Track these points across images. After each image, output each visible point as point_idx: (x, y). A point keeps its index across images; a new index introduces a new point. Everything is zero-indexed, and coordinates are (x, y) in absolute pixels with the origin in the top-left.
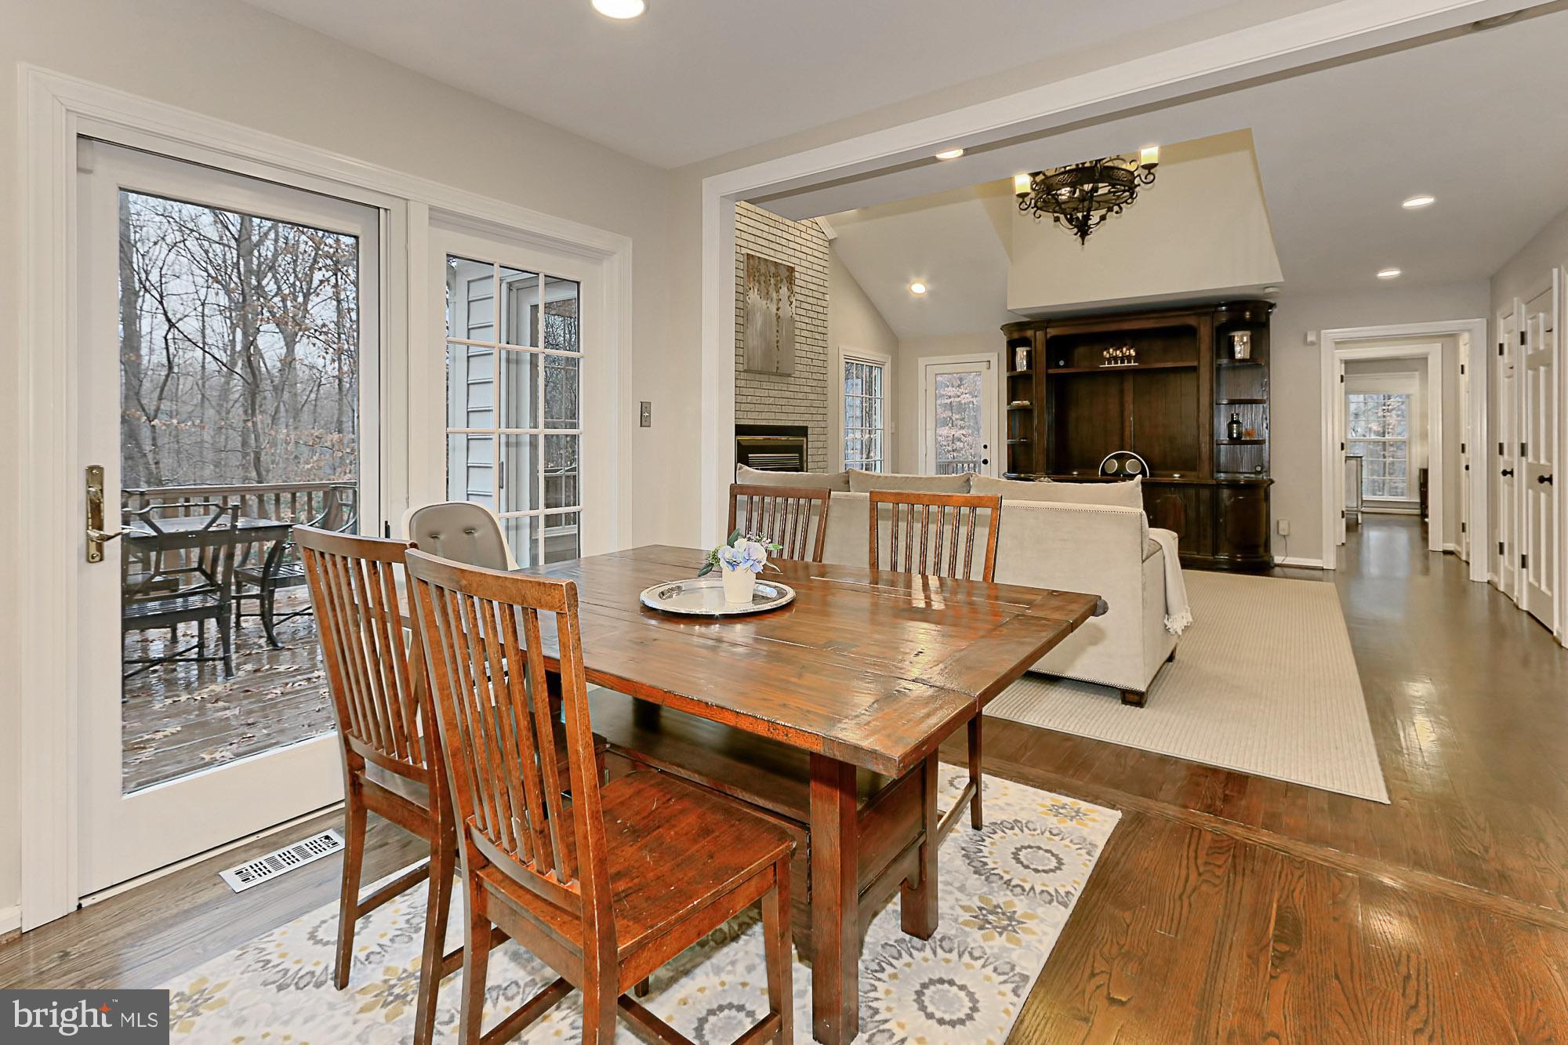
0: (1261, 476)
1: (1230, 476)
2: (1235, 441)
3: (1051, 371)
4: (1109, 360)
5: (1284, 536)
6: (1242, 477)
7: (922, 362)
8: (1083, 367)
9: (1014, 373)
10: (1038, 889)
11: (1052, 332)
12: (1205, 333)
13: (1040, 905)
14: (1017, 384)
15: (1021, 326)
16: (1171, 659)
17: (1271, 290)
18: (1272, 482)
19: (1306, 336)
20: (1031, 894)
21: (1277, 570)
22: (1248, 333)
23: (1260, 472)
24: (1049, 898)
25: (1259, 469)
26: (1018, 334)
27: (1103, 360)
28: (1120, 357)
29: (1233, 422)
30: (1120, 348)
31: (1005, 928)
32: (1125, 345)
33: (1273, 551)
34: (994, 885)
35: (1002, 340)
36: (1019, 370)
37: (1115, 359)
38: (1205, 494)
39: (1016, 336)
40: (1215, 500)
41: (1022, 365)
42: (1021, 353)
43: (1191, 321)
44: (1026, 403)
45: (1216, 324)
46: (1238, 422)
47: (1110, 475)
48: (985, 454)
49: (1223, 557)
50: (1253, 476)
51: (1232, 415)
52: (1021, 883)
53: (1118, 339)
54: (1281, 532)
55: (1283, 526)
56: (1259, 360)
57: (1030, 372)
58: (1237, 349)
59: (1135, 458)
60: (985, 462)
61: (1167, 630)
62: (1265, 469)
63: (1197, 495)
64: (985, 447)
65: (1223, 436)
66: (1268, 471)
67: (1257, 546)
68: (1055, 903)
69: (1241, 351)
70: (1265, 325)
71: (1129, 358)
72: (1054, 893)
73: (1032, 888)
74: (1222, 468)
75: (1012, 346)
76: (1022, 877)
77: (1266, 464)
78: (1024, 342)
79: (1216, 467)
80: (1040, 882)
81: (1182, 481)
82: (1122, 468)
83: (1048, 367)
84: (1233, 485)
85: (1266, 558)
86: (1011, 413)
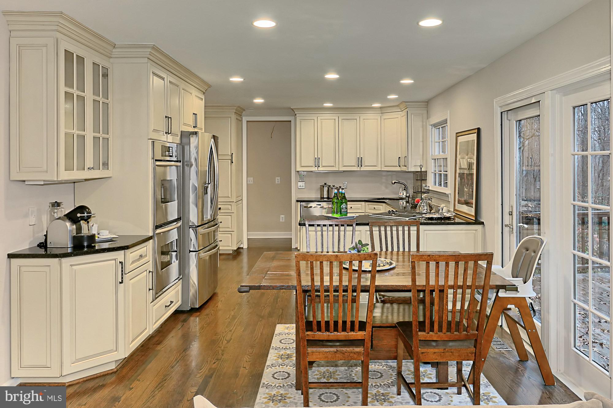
10: (277, 367)
13: (275, 363)
20: (279, 365)
24: (273, 366)
31: (282, 356)
34: (291, 364)
52: (283, 367)
68: (270, 365)
72: (272, 367)
73: (279, 367)
76: (284, 368)
80: (278, 369)
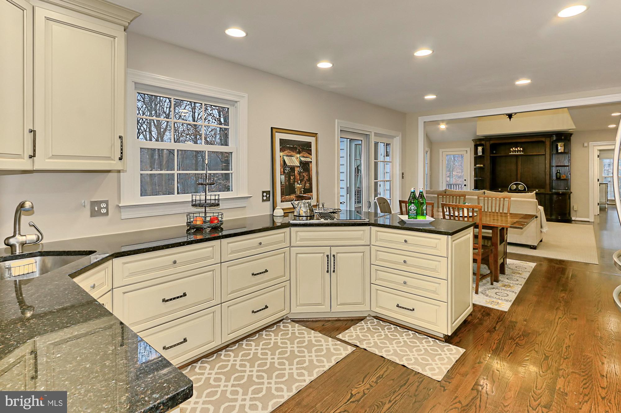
0: (567, 191)
1: (556, 191)
2: (558, 179)
3: (491, 155)
4: (513, 151)
5: (576, 211)
6: (561, 191)
7: (441, 151)
8: (503, 154)
9: (477, 156)
11: (492, 142)
12: (548, 144)
14: (477, 159)
15: (480, 140)
16: (541, 241)
17: (571, 130)
18: (571, 193)
19: (584, 144)
21: (573, 222)
22: (563, 143)
23: (567, 189)
25: (567, 188)
26: (479, 142)
27: (510, 152)
28: (516, 151)
29: (558, 173)
30: (517, 147)
32: (519, 147)
33: (571, 216)
35: (473, 144)
36: (479, 155)
37: (515, 151)
38: (548, 197)
39: (478, 143)
40: (551, 200)
41: (480, 154)
42: (480, 149)
43: (543, 139)
44: (482, 166)
45: (552, 140)
46: (559, 173)
47: (513, 190)
48: (465, 183)
49: (553, 217)
50: (565, 191)
51: (557, 170)
53: (516, 145)
54: (575, 210)
55: (575, 208)
56: (567, 152)
57: (483, 155)
58: (559, 148)
59: (521, 184)
60: (465, 185)
61: (541, 232)
62: (569, 188)
63: (545, 197)
64: (465, 180)
65: (554, 178)
66: (570, 189)
67: (566, 214)
69: (561, 149)
70: (569, 140)
71: (520, 151)
74: (554, 188)
75: (476, 147)
77: (569, 187)
78: (480, 145)
79: (551, 188)
81: (539, 192)
82: (517, 188)
83: (490, 154)
84: (558, 194)
85: (569, 218)
86: (475, 169)
